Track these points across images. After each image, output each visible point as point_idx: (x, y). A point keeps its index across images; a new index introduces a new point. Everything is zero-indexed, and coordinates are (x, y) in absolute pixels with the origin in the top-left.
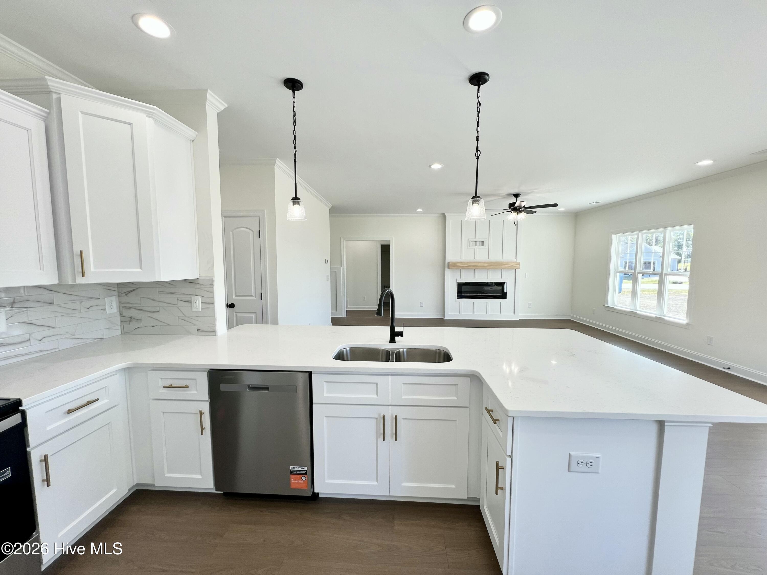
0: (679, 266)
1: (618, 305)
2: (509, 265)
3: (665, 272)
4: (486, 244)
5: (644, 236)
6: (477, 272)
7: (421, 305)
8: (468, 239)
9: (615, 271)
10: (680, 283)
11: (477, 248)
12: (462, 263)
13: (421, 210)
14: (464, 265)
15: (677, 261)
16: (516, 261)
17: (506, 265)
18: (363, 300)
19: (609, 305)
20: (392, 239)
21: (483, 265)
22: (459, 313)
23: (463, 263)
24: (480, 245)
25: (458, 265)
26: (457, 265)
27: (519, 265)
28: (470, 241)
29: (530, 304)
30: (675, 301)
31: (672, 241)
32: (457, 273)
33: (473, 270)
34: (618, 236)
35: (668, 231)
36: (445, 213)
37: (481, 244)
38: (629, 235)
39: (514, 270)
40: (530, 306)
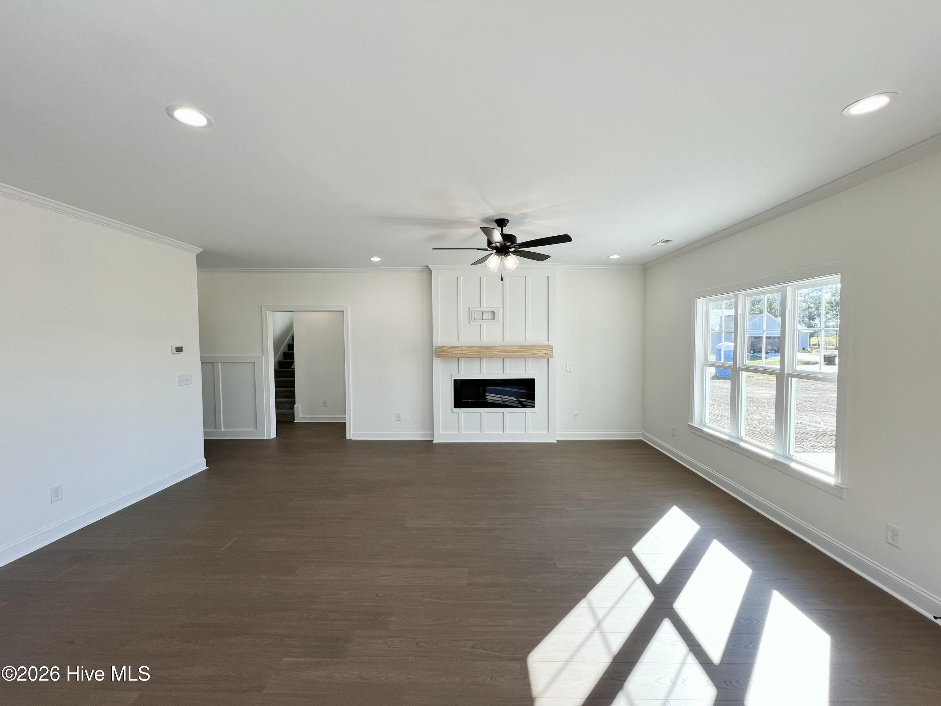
0: (811, 340)
1: (711, 425)
2: (536, 352)
3: (788, 371)
4: (499, 315)
5: (749, 300)
6: (485, 363)
7: (398, 418)
8: (469, 308)
9: (703, 362)
10: (813, 364)
11: (485, 324)
12: (456, 348)
13: (379, 259)
14: (460, 352)
15: (809, 336)
16: (548, 344)
17: (530, 350)
18: (324, 406)
19: (696, 424)
20: (347, 308)
21: (492, 352)
22: (458, 430)
23: (459, 349)
24: (490, 318)
25: (451, 352)
26: (449, 352)
27: (551, 352)
28: (472, 311)
29: (576, 415)
30: (810, 392)
31: (798, 311)
32: (453, 366)
33: (479, 359)
34: (705, 301)
35: (790, 288)
36: (428, 266)
37: (491, 315)
38: (722, 300)
39: (546, 359)
40: (575, 418)
